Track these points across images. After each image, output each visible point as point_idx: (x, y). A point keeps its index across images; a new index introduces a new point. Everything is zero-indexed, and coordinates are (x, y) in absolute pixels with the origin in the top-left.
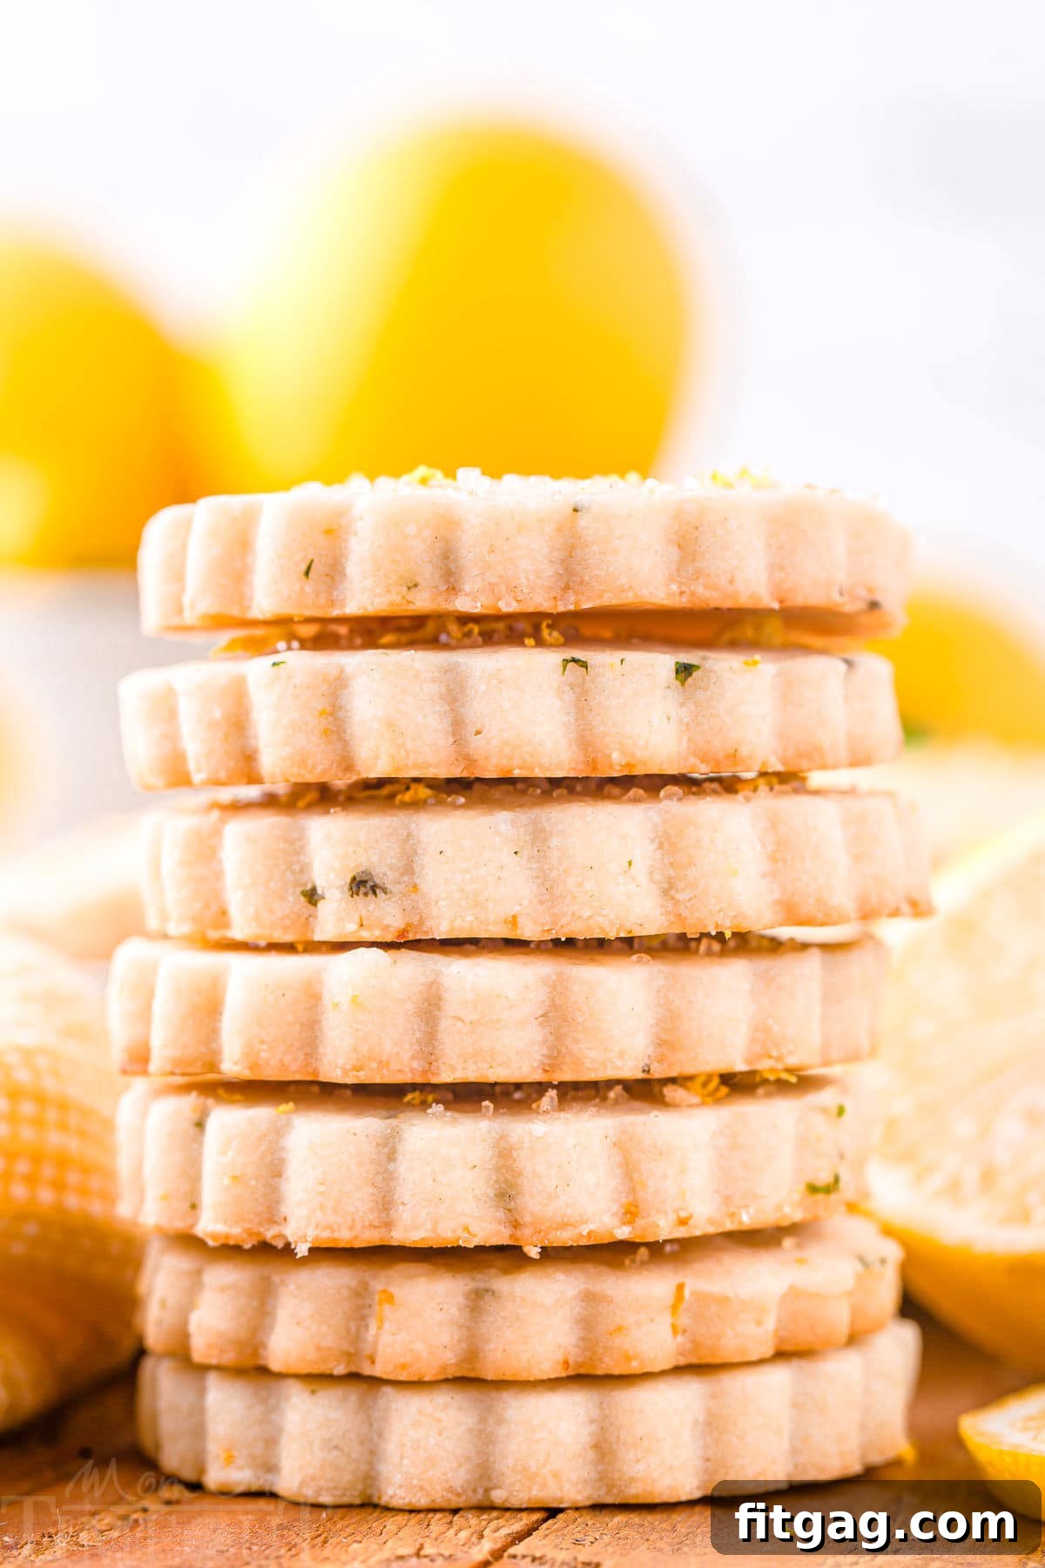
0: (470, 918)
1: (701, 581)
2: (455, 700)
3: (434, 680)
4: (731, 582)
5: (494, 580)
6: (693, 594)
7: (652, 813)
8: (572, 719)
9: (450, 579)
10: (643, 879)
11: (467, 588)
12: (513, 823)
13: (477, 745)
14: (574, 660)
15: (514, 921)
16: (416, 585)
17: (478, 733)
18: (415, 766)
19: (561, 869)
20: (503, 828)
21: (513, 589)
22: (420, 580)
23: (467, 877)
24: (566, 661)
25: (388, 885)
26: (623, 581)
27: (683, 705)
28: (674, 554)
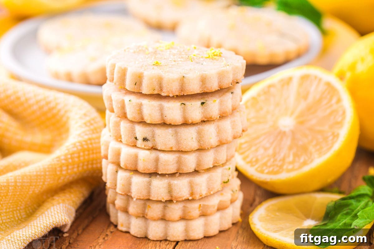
0: (164, 147)
1: (206, 88)
2: (161, 110)
3: (158, 107)
4: (211, 88)
5: (169, 90)
6: (204, 90)
7: (196, 128)
8: (182, 114)
9: (161, 88)
10: (194, 140)
11: (164, 91)
12: (172, 130)
13: (165, 118)
14: (183, 104)
15: (172, 148)
16: (155, 90)
17: (166, 116)
18: (155, 122)
19: (180, 139)
20: (170, 132)
21: (172, 92)
22: (156, 89)
23: (164, 140)
24: (181, 104)
25: (150, 140)
26: (192, 90)
27: (202, 109)
28: (201, 83)
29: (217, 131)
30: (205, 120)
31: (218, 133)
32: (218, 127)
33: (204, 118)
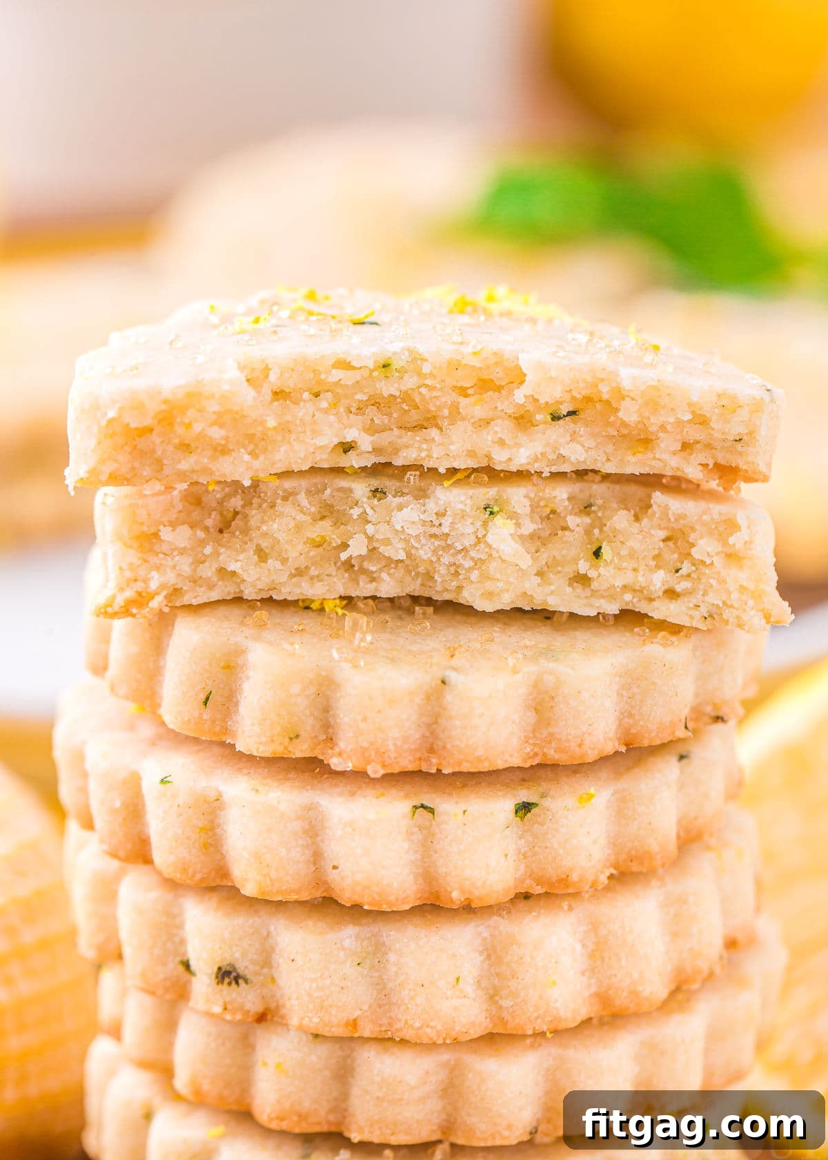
0: (316, 1020)
1: (553, 745)
2: (316, 835)
3: (297, 818)
4: (580, 745)
5: (366, 745)
6: (544, 755)
7: (481, 928)
8: (419, 857)
9: (329, 737)
10: (470, 989)
11: (342, 745)
12: (357, 937)
13: (333, 876)
14: (423, 806)
15: (354, 1024)
16: (297, 736)
17: (335, 867)
19: (398, 981)
20: (347, 943)
21: (381, 753)
22: (302, 733)
23: (314, 985)
24: (416, 807)
25: (248, 977)
26: (480, 752)
27: (520, 837)
28: (532, 717)
29: (592, 947)
30: (538, 890)
31: (592, 956)
32: (594, 926)
33: (528, 882)
